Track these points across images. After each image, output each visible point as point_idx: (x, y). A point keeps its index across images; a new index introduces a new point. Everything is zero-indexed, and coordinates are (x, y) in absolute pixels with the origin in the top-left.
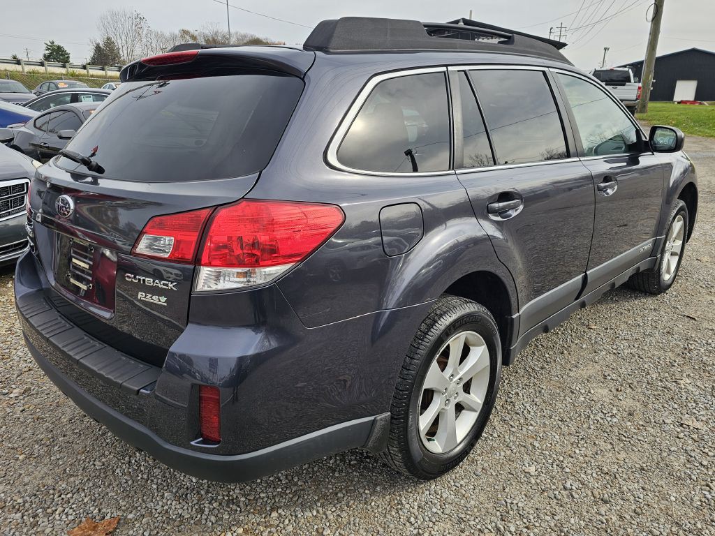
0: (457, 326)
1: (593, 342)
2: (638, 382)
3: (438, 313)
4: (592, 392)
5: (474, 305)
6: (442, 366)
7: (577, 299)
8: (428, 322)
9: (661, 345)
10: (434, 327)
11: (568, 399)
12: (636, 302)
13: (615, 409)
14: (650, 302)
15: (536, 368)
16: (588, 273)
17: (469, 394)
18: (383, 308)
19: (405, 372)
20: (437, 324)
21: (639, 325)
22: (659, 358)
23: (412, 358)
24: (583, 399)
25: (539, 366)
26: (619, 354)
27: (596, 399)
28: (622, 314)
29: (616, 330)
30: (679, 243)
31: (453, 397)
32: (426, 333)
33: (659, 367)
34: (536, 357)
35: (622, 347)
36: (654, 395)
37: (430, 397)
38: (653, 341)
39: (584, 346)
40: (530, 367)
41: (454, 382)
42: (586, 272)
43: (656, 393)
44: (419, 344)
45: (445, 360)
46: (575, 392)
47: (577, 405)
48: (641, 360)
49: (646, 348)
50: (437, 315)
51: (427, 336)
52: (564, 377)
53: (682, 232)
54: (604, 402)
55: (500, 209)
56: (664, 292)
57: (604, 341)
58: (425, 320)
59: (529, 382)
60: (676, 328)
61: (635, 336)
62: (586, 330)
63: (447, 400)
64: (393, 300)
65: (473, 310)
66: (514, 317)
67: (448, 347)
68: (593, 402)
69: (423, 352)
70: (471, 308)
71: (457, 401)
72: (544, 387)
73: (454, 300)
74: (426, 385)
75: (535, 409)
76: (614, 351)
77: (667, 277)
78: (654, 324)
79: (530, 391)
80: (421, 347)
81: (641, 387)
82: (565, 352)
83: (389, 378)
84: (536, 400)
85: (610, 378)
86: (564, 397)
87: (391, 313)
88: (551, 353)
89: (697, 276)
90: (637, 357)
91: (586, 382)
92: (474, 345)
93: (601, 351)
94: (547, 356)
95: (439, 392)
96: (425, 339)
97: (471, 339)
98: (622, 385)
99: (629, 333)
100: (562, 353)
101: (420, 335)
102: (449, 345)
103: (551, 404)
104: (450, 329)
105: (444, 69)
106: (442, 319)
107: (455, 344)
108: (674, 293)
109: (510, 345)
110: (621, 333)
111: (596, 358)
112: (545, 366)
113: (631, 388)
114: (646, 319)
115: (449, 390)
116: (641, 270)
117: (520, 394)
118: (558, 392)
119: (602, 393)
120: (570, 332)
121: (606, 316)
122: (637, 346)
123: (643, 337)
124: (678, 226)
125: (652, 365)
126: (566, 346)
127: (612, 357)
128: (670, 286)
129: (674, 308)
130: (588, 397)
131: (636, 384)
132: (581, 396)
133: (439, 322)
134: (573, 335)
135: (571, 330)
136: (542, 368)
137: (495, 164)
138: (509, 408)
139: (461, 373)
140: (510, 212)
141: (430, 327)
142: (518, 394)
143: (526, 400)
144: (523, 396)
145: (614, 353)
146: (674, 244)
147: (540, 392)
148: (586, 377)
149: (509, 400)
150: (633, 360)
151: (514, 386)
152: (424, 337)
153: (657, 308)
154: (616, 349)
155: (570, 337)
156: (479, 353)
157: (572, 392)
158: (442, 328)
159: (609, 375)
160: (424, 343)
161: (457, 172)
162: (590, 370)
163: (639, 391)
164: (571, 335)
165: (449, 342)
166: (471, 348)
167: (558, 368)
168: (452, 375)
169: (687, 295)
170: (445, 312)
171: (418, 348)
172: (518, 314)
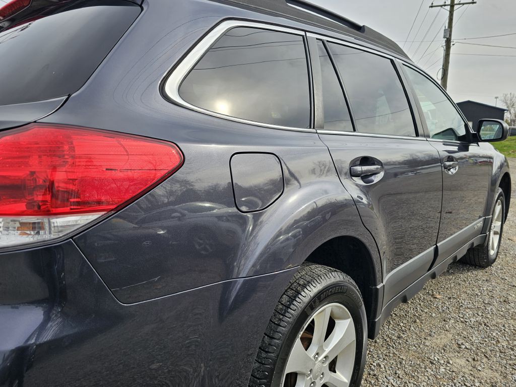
0: (322, 298)
1: (441, 311)
2: (491, 351)
3: (301, 283)
4: (451, 362)
5: (339, 274)
6: (306, 343)
7: (429, 270)
8: (290, 293)
9: (502, 313)
10: (297, 299)
11: (429, 370)
12: (469, 274)
13: (476, 381)
14: (480, 273)
15: (393, 337)
16: (438, 245)
17: (336, 372)
18: (234, 277)
19: (264, 355)
20: (300, 296)
21: (477, 295)
22: (504, 326)
23: (272, 338)
24: (444, 370)
25: (396, 335)
26: (466, 322)
27: (455, 370)
28: (459, 284)
29: (458, 299)
30: (499, 223)
31: (318, 379)
32: (288, 307)
33: (506, 335)
34: (391, 326)
35: (467, 315)
36: (510, 365)
37: (292, 380)
38: (494, 309)
39: (434, 315)
40: (388, 336)
41: (320, 361)
42: (436, 244)
43: (511, 362)
44: (280, 320)
45: (309, 336)
46: (435, 362)
47: (439, 377)
48: (488, 328)
49: (489, 316)
50: (300, 285)
51: (289, 310)
52: (421, 346)
53: (501, 215)
54: (464, 373)
55: (362, 172)
56: (491, 266)
57: (451, 310)
58: (286, 291)
59: (389, 352)
60: (510, 298)
61: (476, 304)
62: (432, 299)
63: (313, 383)
64: (246, 266)
65: (338, 279)
66: (378, 287)
67: (313, 321)
68: (454, 374)
69: (284, 329)
70: (335, 277)
71: (322, 382)
72: (404, 358)
73: (318, 269)
74: (289, 369)
75: (398, 383)
76: (462, 319)
77: (492, 253)
78: (490, 294)
79: (392, 362)
80: (282, 324)
81: (495, 356)
82: (418, 321)
83: (248, 355)
84: (398, 372)
85: (464, 347)
86: (425, 368)
87: (245, 283)
88: (404, 322)
89: (512, 252)
90: (483, 325)
91: (443, 351)
92: (339, 318)
93: (450, 319)
94: (402, 324)
95: (303, 374)
96: (287, 314)
97: (336, 311)
98: (477, 355)
99: (471, 302)
100: (415, 322)
101: (281, 309)
102: (313, 319)
103: (413, 377)
104: (315, 302)
105: (303, 33)
106: (305, 290)
107: (320, 317)
108: (499, 266)
109: (375, 317)
110: (463, 302)
111: (447, 326)
112: (402, 335)
113: (486, 357)
114: (481, 289)
115: (314, 371)
116: (475, 245)
117: (382, 366)
118: (418, 363)
119: (459, 362)
120: (418, 301)
121: (446, 287)
122: (480, 314)
123: (484, 306)
124: (498, 208)
125: (499, 333)
126: (417, 315)
127: (461, 325)
128: (494, 260)
129: (502, 279)
130: (448, 368)
131: (490, 353)
132: (441, 367)
133: (303, 293)
134: (422, 304)
135: (419, 299)
136: (399, 337)
137: (354, 130)
138: (373, 382)
139: (327, 350)
140: (373, 178)
141: (292, 299)
142: (380, 366)
143: (388, 372)
144: (385, 367)
145: (462, 322)
146: (497, 225)
147: (401, 363)
148: (441, 346)
149: (372, 373)
150: (481, 328)
151: (376, 356)
152: (286, 311)
153: (488, 279)
154: (462, 318)
155: (419, 306)
156: (345, 327)
157: (432, 363)
158: (306, 300)
159: (462, 344)
160: (286, 319)
161: (318, 131)
162: (443, 339)
163: (495, 361)
164: (420, 305)
165: (314, 316)
166: (336, 321)
167: (414, 337)
168: (317, 354)
169: (510, 268)
170: (309, 282)
171: (279, 325)
172: (381, 285)
